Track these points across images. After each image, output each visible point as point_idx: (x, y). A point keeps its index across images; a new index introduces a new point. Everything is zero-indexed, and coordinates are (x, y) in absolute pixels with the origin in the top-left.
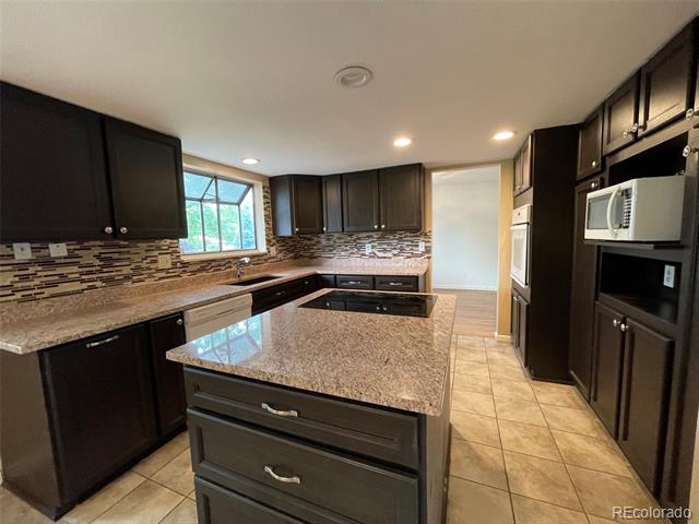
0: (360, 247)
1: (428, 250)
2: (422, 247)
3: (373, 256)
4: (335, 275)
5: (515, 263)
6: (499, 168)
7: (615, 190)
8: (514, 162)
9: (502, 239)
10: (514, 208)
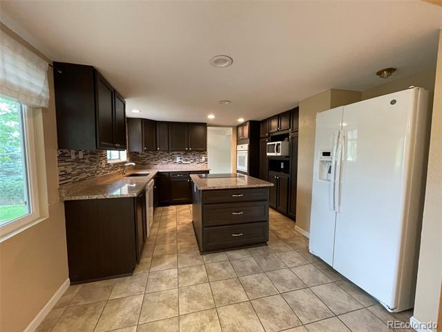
0: (174, 159)
1: (206, 160)
2: (204, 159)
3: (181, 163)
4: (169, 172)
5: (240, 165)
6: (231, 129)
7: (276, 143)
8: (237, 128)
9: (232, 157)
10: (237, 144)
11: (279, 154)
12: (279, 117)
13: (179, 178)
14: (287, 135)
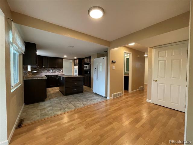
0: (49, 71)
1: (63, 71)
2: (62, 71)
3: (52, 72)
4: (48, 75)
5: (75, 73)
6: (72, 60)
7: (86, 66)
8: (74, 60)
9: (73, 70)
10: (74, 66)
11: (87, 69)
12: (87, 58)
13: (52, 77)
14: (89, 63)
